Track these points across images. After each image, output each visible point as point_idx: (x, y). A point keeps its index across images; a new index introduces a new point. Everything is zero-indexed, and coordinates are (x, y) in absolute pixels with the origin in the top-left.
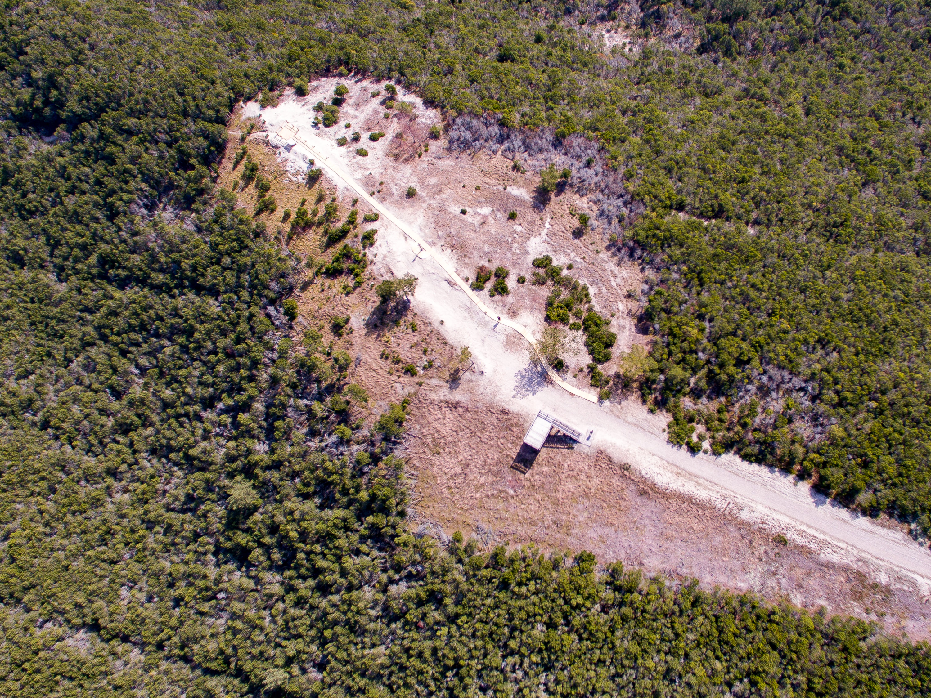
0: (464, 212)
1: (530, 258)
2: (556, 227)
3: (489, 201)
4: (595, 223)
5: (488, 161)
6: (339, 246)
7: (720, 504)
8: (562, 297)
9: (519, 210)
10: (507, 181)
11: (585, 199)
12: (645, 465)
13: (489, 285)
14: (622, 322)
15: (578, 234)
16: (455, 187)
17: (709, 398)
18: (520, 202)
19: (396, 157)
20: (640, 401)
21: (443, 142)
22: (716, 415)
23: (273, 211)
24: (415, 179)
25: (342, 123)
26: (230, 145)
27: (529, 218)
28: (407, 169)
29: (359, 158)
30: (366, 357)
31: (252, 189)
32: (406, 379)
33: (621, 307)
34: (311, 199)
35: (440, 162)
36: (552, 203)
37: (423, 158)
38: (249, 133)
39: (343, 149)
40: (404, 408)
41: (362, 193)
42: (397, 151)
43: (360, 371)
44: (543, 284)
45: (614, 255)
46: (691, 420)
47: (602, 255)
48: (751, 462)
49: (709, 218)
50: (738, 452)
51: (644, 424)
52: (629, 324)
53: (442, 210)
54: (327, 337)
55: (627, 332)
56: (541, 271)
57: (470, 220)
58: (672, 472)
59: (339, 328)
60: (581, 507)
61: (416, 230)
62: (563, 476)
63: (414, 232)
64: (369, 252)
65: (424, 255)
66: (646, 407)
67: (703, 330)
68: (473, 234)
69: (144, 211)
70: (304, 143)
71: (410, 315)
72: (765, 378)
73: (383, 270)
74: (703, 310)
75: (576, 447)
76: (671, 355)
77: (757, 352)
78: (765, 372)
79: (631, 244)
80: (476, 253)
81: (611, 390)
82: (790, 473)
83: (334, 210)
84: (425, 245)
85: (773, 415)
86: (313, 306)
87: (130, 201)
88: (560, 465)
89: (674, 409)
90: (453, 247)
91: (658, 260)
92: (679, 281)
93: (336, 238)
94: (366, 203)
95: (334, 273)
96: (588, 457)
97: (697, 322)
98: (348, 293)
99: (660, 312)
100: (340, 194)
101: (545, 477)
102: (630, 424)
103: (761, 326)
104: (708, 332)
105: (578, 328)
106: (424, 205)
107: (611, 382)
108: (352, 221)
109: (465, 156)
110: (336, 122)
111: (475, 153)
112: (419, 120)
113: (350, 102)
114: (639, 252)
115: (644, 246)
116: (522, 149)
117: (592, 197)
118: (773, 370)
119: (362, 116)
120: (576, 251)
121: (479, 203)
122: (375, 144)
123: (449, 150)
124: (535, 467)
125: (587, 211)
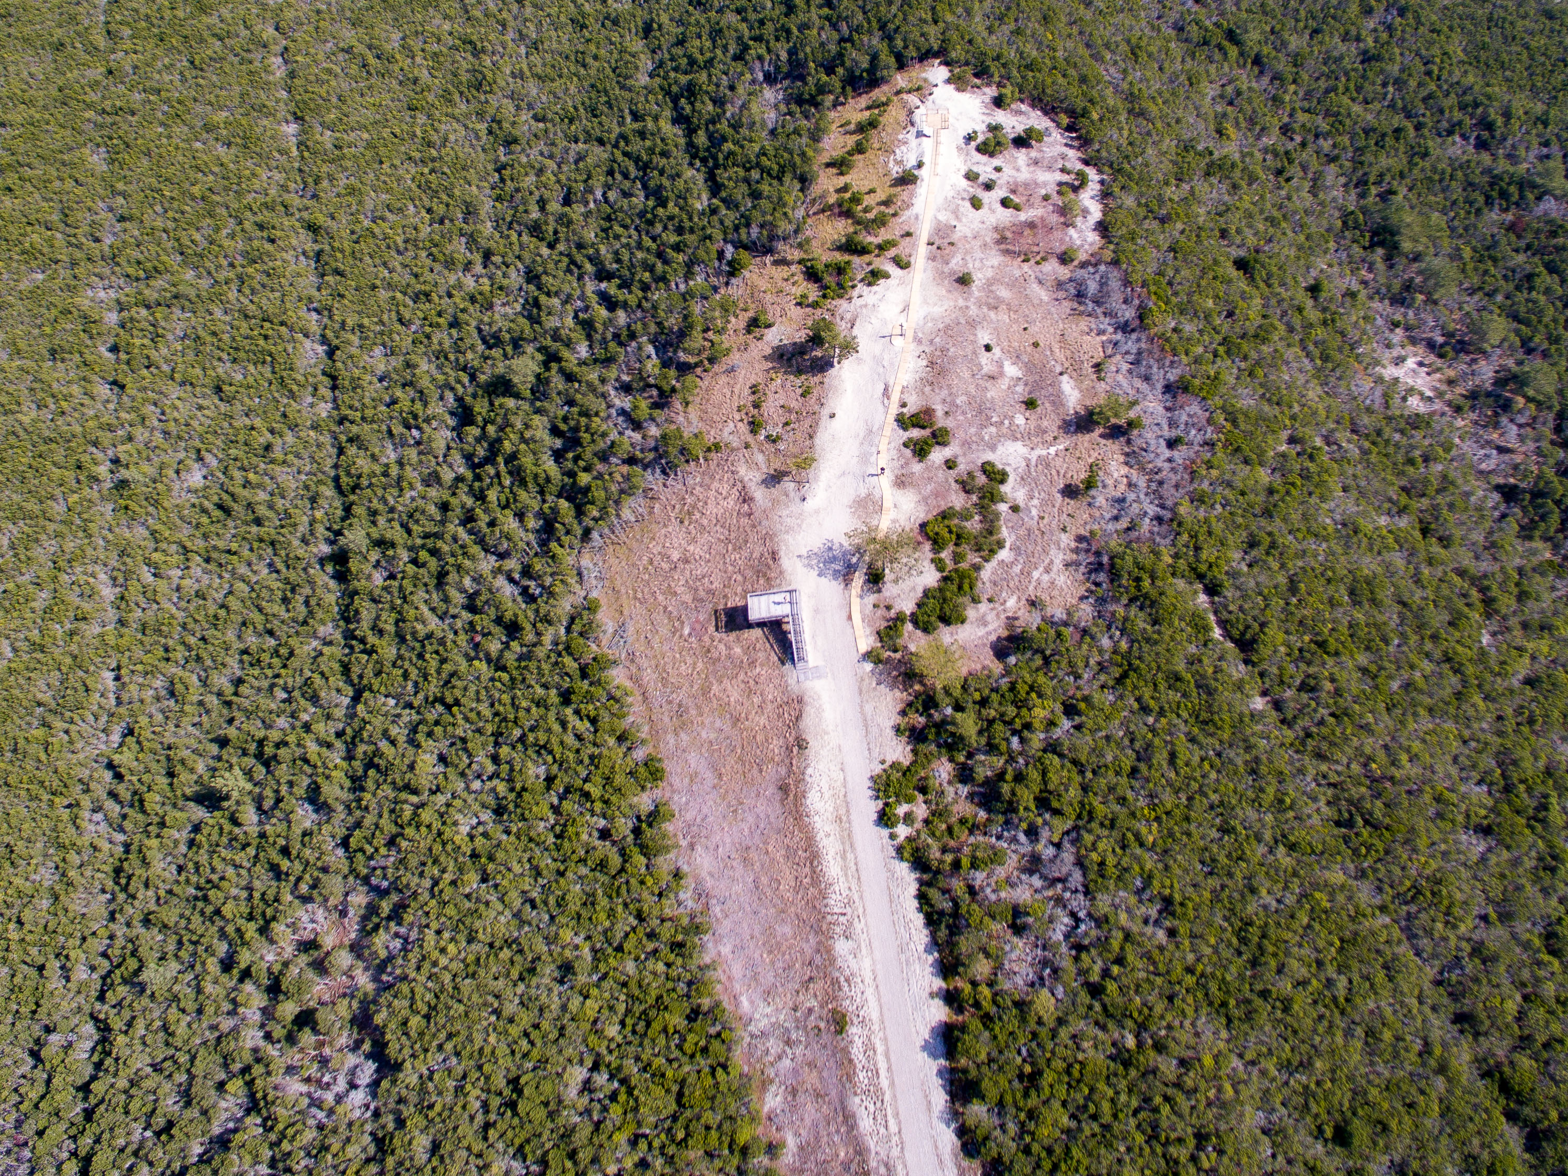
0: (988, 348)
1: (991, 457)
2: (1059, 462)
3: (1029, 367)
4: (1101, 500)
5: (1082, 333)
6: (847, 257)
7: (835, 902)
8: (968, 524)
9: (1045, 407)
10: (1074, 368)
11: (1124, 471)
12: (821, 766)
13: (916, 433)
14: (990, 620)
15: (1070, 492)
16: (1016, 321)
17: (971, 796)
18: (1058, 400)
19: (1001, 240)
20: (900, 707)
21: (1064, 272)
22: (953, 820)
23: (842, 174)
24: (990, 274)
25: (996, 161)
26: (885, 88)
27: (1045, 424)
28: (995, 260)
29: (967, 204)
30: (741, 374)
31: (851, 140)
32: (743, 428)
33: (1011, 603)
34: (881, 195)
35: (1035, 287)
36: (1087, 437)
37: (1026, 267)
38: (909, 92)
39: (964, 183)
40: (709, 450)
41: (924, 232)
42: (1010, 235)
43: (723, 379)
44: (967, 492)
45: (1077, 551)
46: (923, 790)
47: (1063, 537)
48: (920, 910)
49: (1227, 634)
50: (920, 882)
51: (874, 730)
52: (995, 628)
53: (973, 324)
54: (738, 322)
55: (981, 632)
56: (982, 479)
57: (984, 361)
58: (836, 809)
59: (754, 324)
60: (718, 724)
61: (922, 313)
62: (742, 676)
63: (917, 314)
64: (861, 288)
65: (898, 342)
66: (898, 719)
67: (1051, 724)
68: (967, 375)
69: (760, 76)
70: (937, 143)
71: (816, 379)
72: (1050, 851)
73: (848, 316)
74: (1082, 705)
75: (788, 666)
76: (984, 702)
77: (1079, 817)
78: (1058, 846)
79: (1105, 559)
80: (945, 392)
81: (888, 661)
82: (945, 978)
83: (881, 221)
84: (910, 334)
85: (1003, 895)
86: (763, 284)
87: (760, 58)
88: (752, 664)
89: (921, 758)
90: (932, 364)
91: (1112, 607)
92: (1101, 651)
93: (851, 247)
94: (914, 246)
95: (812, 275)
96: (785, 689)
97: (1059, 708)
98: (799, 304)
99: (1036, 651)
100: (905, 215)
101: (729, 657)
102: (862, 713)
103: (1122, 800)
104: (1057, 733)
105: (940, 569)
106: (961, 303)
107: (898, 655)
108: (881, 248)
109: (1067, 306)
110: (992, 155)
111: (1081, 314)
112: (1072, 232)
113: (1033, 154)
114: (1102, 577)
115: (1114, 576)
116: (1131, 357)
117: (1135, 475)
118: (1068, 854)
119: (1024, 175)
120: (1043, 503)
121: (1017, 358)
122: (1000, 210)
123: (1059, 285)
124: (732, 636)
125: (1111, 482)
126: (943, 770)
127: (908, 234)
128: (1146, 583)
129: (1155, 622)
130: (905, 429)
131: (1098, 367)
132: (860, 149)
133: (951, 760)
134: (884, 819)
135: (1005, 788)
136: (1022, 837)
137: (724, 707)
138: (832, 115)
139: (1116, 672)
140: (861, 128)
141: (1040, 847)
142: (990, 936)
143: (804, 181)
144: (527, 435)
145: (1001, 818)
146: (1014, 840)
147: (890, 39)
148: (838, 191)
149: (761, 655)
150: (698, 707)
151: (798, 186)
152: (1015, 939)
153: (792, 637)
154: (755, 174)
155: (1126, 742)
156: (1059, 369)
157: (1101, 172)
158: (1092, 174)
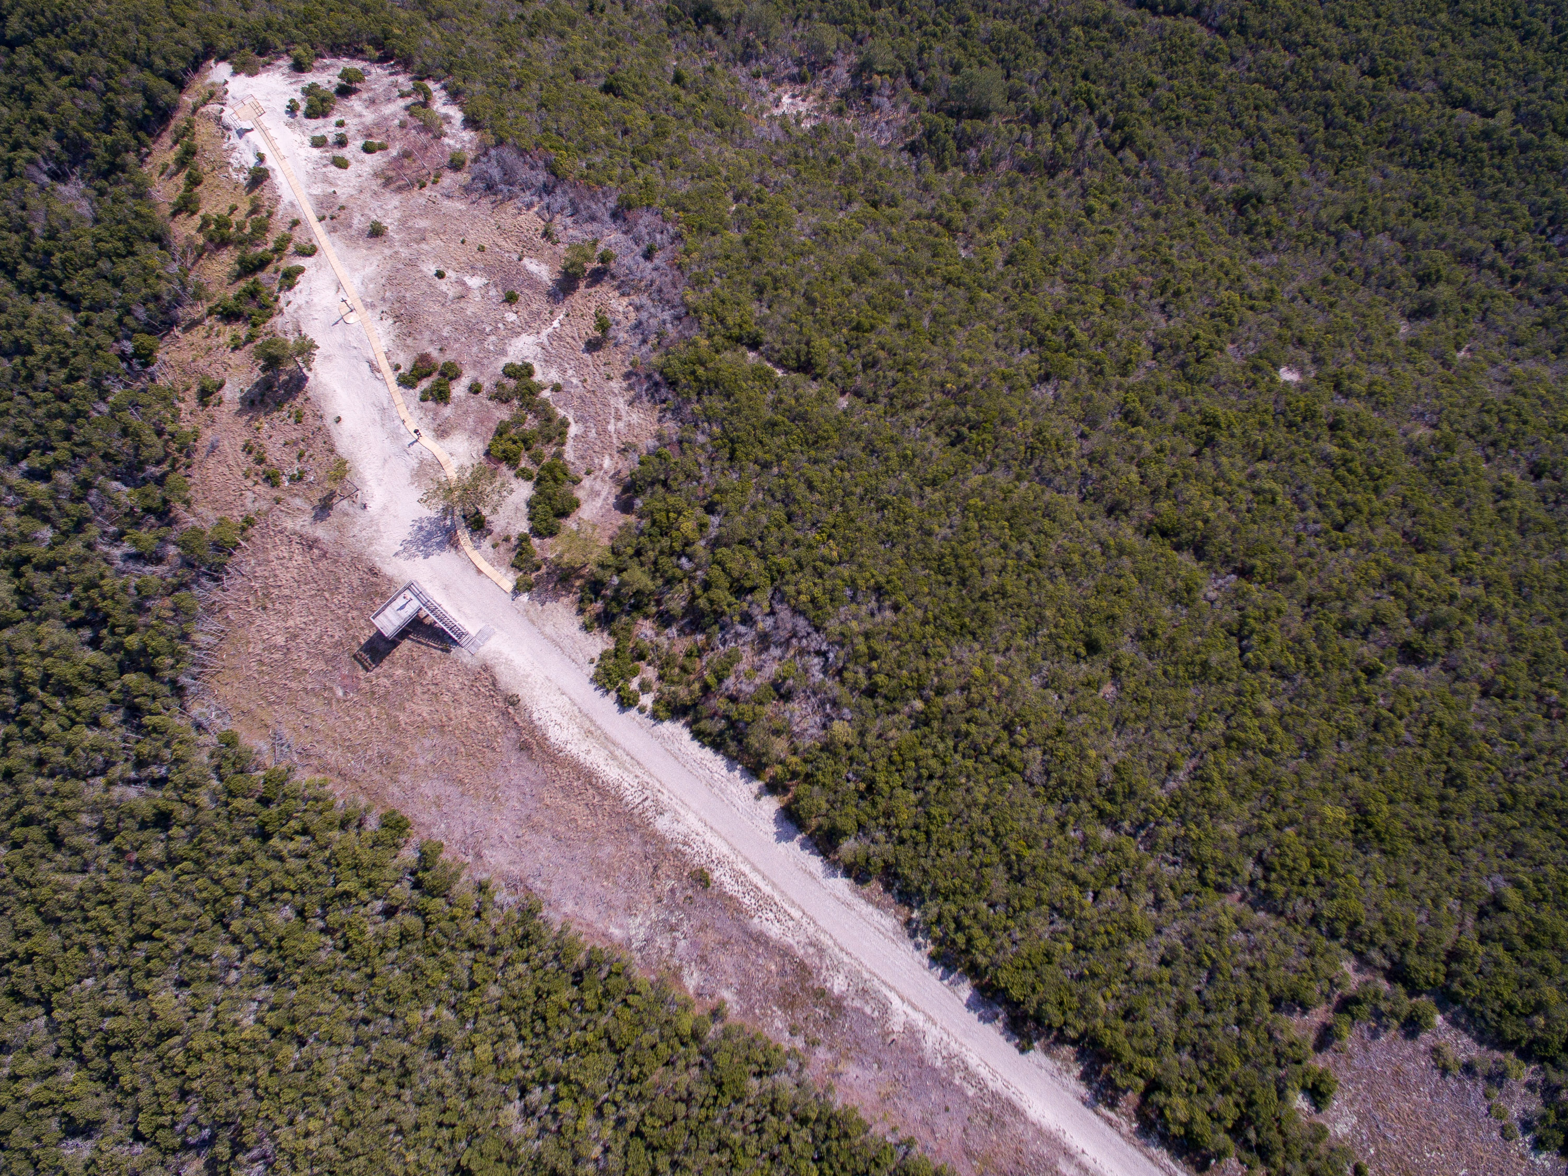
0: (440, 275)
1: (506, 360)
2: (568, 330)
3: (489, 270)
4: (622, 336)
5: (514, 216)
6: (251, 279)
7: (632, 796)
8: (525, 427)
9: (525, 293)
10: (528, 248)
11: (625, 301)
12: (542, 705)
13: (425, 384)
14: (598, 485)
15: (593, 346)
16: (450, 240)
17: (682, 632)
18: (532, 282)
19: (388, 182)
20: (574, 609)
21: (463, 177)
22: (681, 659)
23: (193, 213)
24: (397, 214)
25: (334, 119)
26: (180, 115)
27: (535, 307)
28: (393, 201)
29: (333, 168)
30: (224, 444)
31: (181, 179)
32: (263, 488)
33: (607, 463)
34: (245, 207)
35: (447, 203)
36: (577, 295)
37: (426, 192)
38: (204, 103)
39: (316, 152)
40: (244, 529)
41: (308, 213)
42: (391, 173)
43: (211, 461)
44: (506, 401)
45: (631, 387)
46: (641, 657)
47: (612, 384)
48: (703, 745)
49: (787, 369)
50: (688, 725)
51: (569, 644)
52: (608, 492)
53: (412, 263)
54: (189, 403)
55: (599, 502)
56: (511, 383)
57: (444, 288)
58: (581, 727)
59: (206, 395)
60: (427, 743)
61: (357, 281)
62: (419, 690)
63: (353, 284)
64: (284, 296)
65: (353, 319)
66: (581, 619)
67: (702, 526)
68: (437, 308)
69: (45, 179)
70: (264, 131)
71: (300, 399)
72: (770, 621)
73: (289, 327)
74: (717, 497)
75: (454, 650)
76: (639, 552)
77: (773, 580)
78: (772, 613)
79: (657, 377)
80: (427, 334)
81: (538, 580)
82: (758, 777)
83: (262, 228)
84: (359, 305)
85: (758, 681)
86: (188, 356)
87: (31, 161)
88: (421, 672)
89: (621, 634)
90: (398, 318)
91: (687, 410)
92: (703, 446)
93: (250, 267)
94: (308, 230)
95: (229, 316)
96: (466, 670)
97: (699, 512)
98: (236, 348)
99: (652, 484)
100: (280, 210)
101: (395, 683)
102: (546, 637)
103: (796, 544)
104: (713, 532)
105: (529, 478)
106: (387, 252)
107: (544, 569)
108: (279, 249)
109: (486, 203)
110: (325, 115)
111: (502, 202)
112: (446, 140)
113: (365, 96)
114: (664, 392)
115: (673, 384)
116: (568, 211)
117: (635, 299)
118: (784, 613)
119: (369, 117)
120: (577, 369)
121: (473, 269)
122: (367, 157)
123: (467, 189)
124: (385, 664)
125: (620, 317)
126: (646, 629)
127: (295, 223)
128: (700, 371)
129: (728, 396)
130: (413, 386)
131: (547, 235)
132: (194, 181)
133: (646, 617)
134: (625, 702)
135: (703, 603)
136: (742, 629)
137: (422, 727)
138: (146, 169)
139: (725, 453)
140: (182, 163)
141: (760, 625)
142: (769, 719)
143: (160, 239)
144: (44, 647)
145: (716, 627)
146: (738, 635)
147: (150, 66)
148: (200, 230)
149: (424, 660)
150: (399, 745)
151: (155, 247)
152: (790, 706)
153: (440, 624)
154: (104, 265)
155: (769, 499)
156: (515, 257)
157: (437, 80)
158: (431, 85)
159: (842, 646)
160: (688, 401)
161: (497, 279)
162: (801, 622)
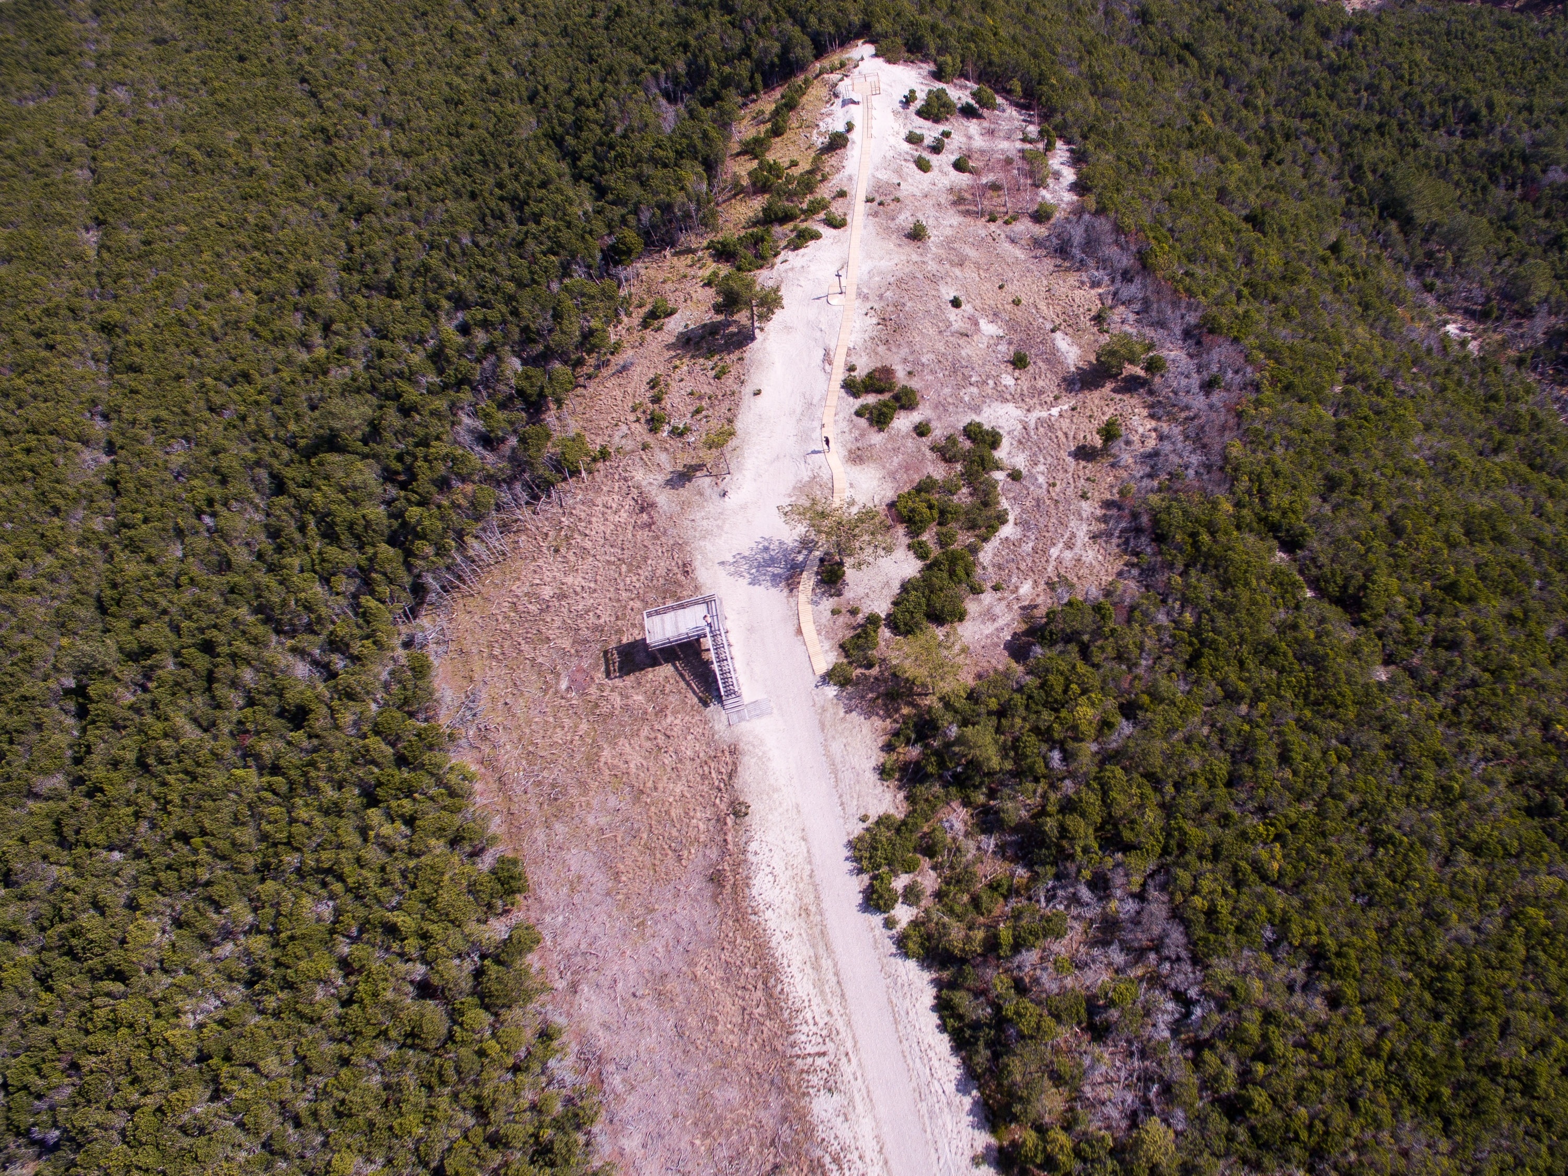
0: (956, 304)
1: (975, 418)
2: (1065, 423)
3: (1011, 325)
4: (1126, 459)
6: (766, 229)
7: (806, 1037)
8: (953, 498)
9: (1038, 365)
10: (1068, 324)
11: (1151, 424)
12: (770, 837)
13: (870, 399)
14: (999, 609)
15: (1085, 453)
16: (988, 279)
17: (1002, 849)
18: (1053, 358)
19: (959, 201)
20: (882, 739)
21: (1041, 230)
22: (979, 887)
23: (756, 157)
24: (948, 232)
25: (941, 128)
26: (802, 75)
27: (1041, 383)
28: (953, 219)
29: (913, 166)
30: (636, 371)
31: (766, 127)
32: (640, 428)
33: (1025, 589)
34: (805, 166)
35: (1007, 244)
37: (992, 226)
38: (831, 71)
39: (905, 146)
40: (594, 460)
41: (860, 192)
42: (968, 196)
44: (948, 461)
45: (1104, 519)
46: (929, 851)
47: (1084, 504)
49: (1323, 595)
50: (938, 984)
51: (849, 776)
52: (1008, 623)
53: (933, 279)
54: (631, 320)
55: (989, 629)
56: (966, 445)
57: (952, 317)
58: (799, 896)
59: (652, 317)
60: (613, 802)
61: (865, 268)
62: (645, 731)
63: (859, 270)
64: (783, 255)
65: (835, 300)
66: (882, 757)
67: (1106, 725)
68: (932, 332)
69: (657, 94)
70: (869, 108)
71: (733, 357)
72: (1131, 906)
74: (1145, 699)
75: (713, 707)
76: (1002, 713)
77: (1165, 851)
78: (1141, 897)
79: (1145, 520)
80: (905, 351)
81: (860, 680)
82: (993, 1129)
83: (807, 189)
84: (851, 291)
85: (1069, 982)
86: (663, 275)
87: (656, 76)
88: (661, 712)
89: (922, 806)
90: (884, 321)
91: (1162, 577)
92: (1158, 629)
93: (772, 218)
94: (850, 205)
95: (723, 254)
96: (711, 740)
97: (1111, 703)
98: (708, 284)
99: (1068, 639)
100: (836, 178)
101: (626, 708)
102: (827, 754)
103: (1225, 820)
104: (1114, 741)
105: (922, 556)
106: (915, 258)
107: (874, 671)
108: (810, 211)
109: (1049, 264)
110: (937, 120)
111: (1067, 270)
112: (1043, 192)
113: (986, 124)
114: (1145, 544)
115: (1160, 538)
116: (1137, 307)
117: (1165, 427)
118: (1158, 906)
119: (979, 142)
120: (1051, 469)
121: (995, 316)
122: (953, 173)
123: (1037, 243)
124: (630, 680)
125: (1136, 438)
126: (955, 819)
127: (842, 194)
128: (1205, 537)
129: (1225, 586)
130: (856, 395)
131: (1098, 319)
132: (776, 132)
133: (966, 803)
134: (874, 899)
135: (1050, 824)
136: (1085, 893)
137: (619, 777)
138: (742, 112)
139: (1186, 651)
140: (777, 114)
141: (1114, 905)
142: (1056, 1051)
143: (710, 164)
145: (1051, 870)
146: (1075, 899)
147: (804, 22)
148: (752, 173)
149: (673, 700)
150: (583, 784)
151: (701, 168)
152: (1097, 1050)
153: (715, 667)
154: (647, 168)
155: (1214, 740)
156: (1049, 326)
157: (1068, 142)
158: (1059, 144)
159: (1222, 1008)
160: (1171, 566)
161: (1016, 338)
162: (1176, 936)
